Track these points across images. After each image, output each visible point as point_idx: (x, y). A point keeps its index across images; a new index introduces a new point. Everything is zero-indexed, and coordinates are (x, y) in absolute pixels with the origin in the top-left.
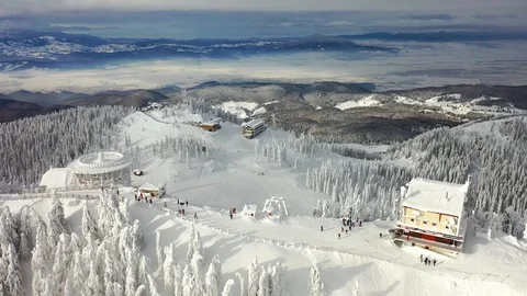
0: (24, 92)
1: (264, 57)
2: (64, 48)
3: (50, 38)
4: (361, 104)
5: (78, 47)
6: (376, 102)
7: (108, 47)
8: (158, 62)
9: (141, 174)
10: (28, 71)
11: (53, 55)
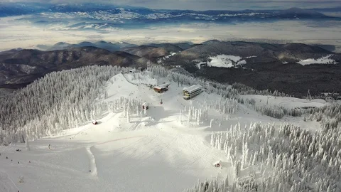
0: (103, 42)
1: (253, 23)
2: (129, 16)
3: (121, 9)
4: (319, 61)
5: (136, 15)
6: (332, 61)
7: (153, 15)
8: (182, 25)
9: (96, 123)
10: (107, 29)
11: (122, 20)
